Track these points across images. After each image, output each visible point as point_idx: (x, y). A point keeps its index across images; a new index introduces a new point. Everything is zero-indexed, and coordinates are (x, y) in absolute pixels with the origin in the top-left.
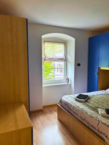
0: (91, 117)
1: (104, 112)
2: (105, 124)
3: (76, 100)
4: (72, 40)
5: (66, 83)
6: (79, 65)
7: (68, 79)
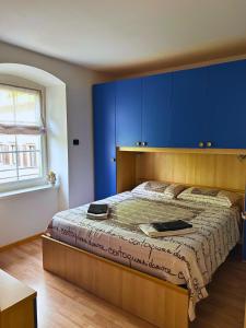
0: (135, 243)
1: (152, 230)
2: (164, 250)
3: (89, 218)
4: (57, 86)
5: (50, 186)
6: (76, 142)
7: (54, 175)
